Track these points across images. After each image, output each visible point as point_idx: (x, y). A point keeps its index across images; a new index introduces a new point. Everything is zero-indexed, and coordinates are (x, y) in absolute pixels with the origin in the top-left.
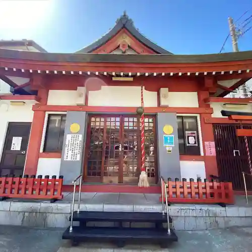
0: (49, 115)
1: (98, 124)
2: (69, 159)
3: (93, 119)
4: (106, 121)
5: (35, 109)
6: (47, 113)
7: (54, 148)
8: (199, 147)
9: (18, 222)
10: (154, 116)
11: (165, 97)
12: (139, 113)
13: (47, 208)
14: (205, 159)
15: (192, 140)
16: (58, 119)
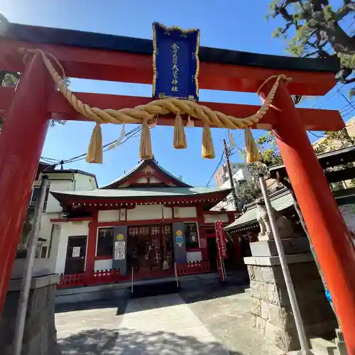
0: (99, 229)
1: (134, 233)
2: (118, 258)
3: (130, 229)
4: (139, 231)
5: (90, 225)
6: (98, 228)
7: (107, 251)
8: (198, 243)
9: (97, 297)
10: (171, 225)
11: (177, 212)
12: (159, 224)
13: (114, 287)
14: (201, 250)
15: (193, 238)
16: (105, 231)
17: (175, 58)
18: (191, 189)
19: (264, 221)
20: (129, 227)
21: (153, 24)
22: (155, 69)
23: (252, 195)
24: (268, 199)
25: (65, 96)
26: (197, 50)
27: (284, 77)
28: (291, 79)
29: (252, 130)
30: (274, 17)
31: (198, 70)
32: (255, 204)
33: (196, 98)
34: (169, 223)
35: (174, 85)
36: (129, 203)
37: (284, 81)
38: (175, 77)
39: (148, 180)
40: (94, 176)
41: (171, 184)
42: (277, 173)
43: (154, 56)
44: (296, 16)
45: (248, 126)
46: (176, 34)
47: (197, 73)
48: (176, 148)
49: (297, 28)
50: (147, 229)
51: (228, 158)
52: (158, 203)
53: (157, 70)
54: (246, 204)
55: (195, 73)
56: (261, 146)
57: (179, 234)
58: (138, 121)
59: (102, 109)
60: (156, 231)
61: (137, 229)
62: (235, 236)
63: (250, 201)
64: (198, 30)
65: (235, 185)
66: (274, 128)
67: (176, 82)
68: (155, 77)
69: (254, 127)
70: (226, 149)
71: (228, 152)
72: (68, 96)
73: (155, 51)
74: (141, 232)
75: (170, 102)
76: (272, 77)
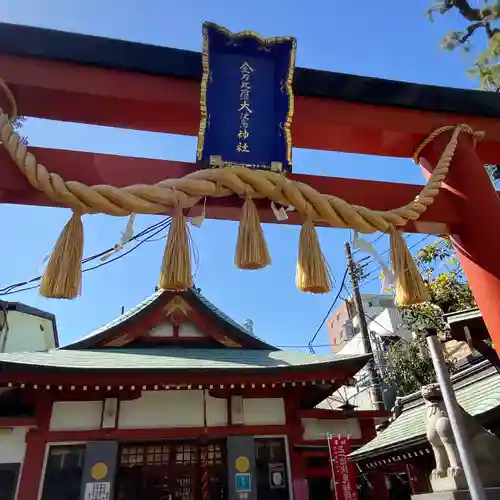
0: (52, 447)
1: (132, 460)
3: (125, 451)
5: (28, 437)
6: (48, 446)
8: (287, 490)
10: (222, 443)
11: (239, 411)
12: (196, 438)
15: (277, 478)
16: (64, 453)
17: (246, 89)
18: (273, 355)
19: (443, 439)
20: (121, 446)
21: (204, 26)
22: (204, 108)
23: (415, 373)
24: (449, 384)
25: (12, 155)
26: (291, 76)
27: (470, 130)
28: (482, 133)
29: (405, 235)
30: (443, 11)
31: (291, 113)
32: (420, 397)
33: (287, 167)
34: (220, 438)
35: (243, 141)
36: (127, 385)
37: (470, 137)
38: (245, 124)
39: (176, 330)
40: (52, 318)
41: (227, 341)
42: (466, 328)
43: (204, 84)
44: (487, 13)
45: (398, 228)
46: (248, 45)
47: (289, 120)
48: (242, 266)
49: (491, 34)
50: (166, 450)
51: (356, 283)
52: (195, 387)
53: (208, 111)
54: (402, 395)
55: (284, 120)
56: (427, 265)
57: (242, 466)
58: (164, 210)
59: (89, 185)
60: (187, 457)
61: (140, 450)
62: (376, 476)
63: (410, 388)
64: (292, 39)
65: (374, 346)
66: (452, 232)
67: (246, 135)
68: (203, 125)
69: (411, 228)
70: (352, 265)
71: (355, 272)
72: (19, 155)
73: (205, 76)
74: (150, 458)
75: (233, 174)
76: (444, 129)
